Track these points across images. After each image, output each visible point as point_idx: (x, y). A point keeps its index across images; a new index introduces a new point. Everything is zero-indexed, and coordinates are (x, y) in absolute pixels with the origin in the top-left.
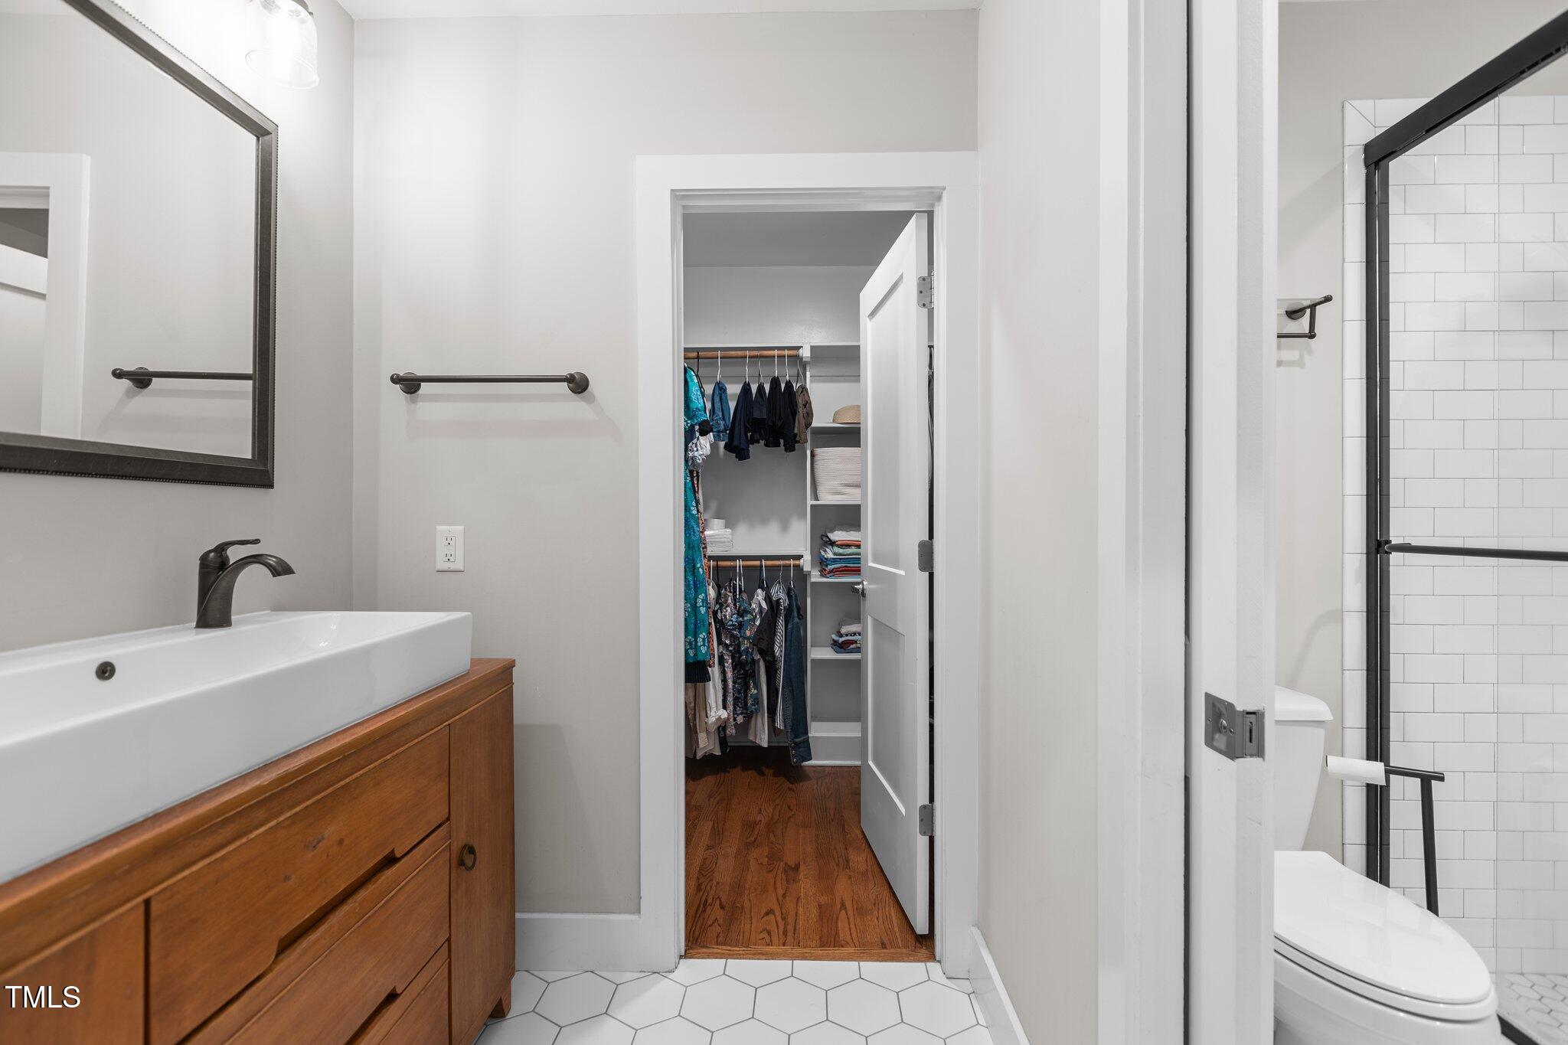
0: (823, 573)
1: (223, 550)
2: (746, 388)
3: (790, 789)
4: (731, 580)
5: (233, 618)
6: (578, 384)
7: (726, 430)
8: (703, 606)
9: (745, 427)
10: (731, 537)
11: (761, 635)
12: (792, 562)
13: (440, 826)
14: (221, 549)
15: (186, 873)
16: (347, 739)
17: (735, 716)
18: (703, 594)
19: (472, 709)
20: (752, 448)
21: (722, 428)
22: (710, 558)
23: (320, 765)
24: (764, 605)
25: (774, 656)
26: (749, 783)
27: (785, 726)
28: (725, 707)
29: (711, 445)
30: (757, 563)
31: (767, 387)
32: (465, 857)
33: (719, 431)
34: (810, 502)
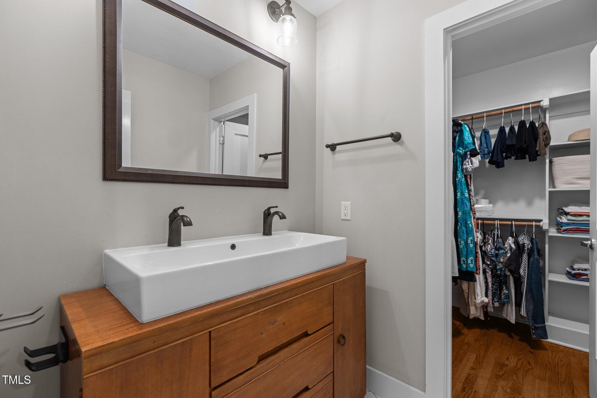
0: (559, 230)
1: (269, 210)
2: (502, 130)
3: (530, 352)
4: (492, 231)
5: (272, 233)
6: (396, 137)
7: (489, 154)
8: (471, 243)
9: (501, 150)
10: (492, 208)
11: (511, 263)
12: (534, 223)
13: (329, 324)
14: (269, 209)
15: (223, 325)
16: (287, 284)
17: (494, 302)
18: (472, 238)
19: (344, 278)
20: (505, 161)
21: (486, 152)
22: (478, 219)
23: (275, 293)
24: (513, 246)
25: (520, 275)
26: (502, 340)
27: (527, 315)
28: (487, 296)
29: (480, 162)
30: (510, 223)
31: (516, 128)
32: (341, 340)
33: (484, 154)
34: (548, 189)
